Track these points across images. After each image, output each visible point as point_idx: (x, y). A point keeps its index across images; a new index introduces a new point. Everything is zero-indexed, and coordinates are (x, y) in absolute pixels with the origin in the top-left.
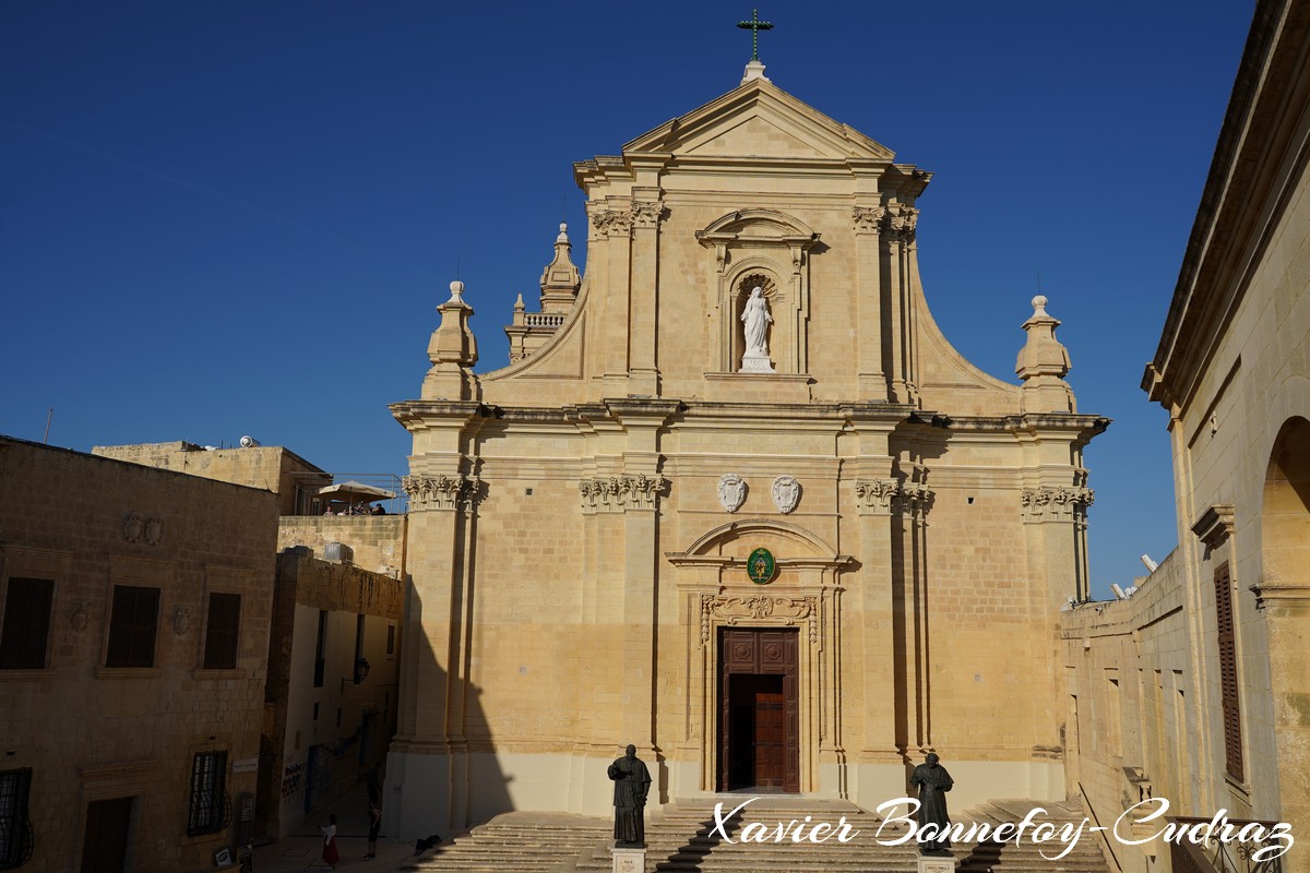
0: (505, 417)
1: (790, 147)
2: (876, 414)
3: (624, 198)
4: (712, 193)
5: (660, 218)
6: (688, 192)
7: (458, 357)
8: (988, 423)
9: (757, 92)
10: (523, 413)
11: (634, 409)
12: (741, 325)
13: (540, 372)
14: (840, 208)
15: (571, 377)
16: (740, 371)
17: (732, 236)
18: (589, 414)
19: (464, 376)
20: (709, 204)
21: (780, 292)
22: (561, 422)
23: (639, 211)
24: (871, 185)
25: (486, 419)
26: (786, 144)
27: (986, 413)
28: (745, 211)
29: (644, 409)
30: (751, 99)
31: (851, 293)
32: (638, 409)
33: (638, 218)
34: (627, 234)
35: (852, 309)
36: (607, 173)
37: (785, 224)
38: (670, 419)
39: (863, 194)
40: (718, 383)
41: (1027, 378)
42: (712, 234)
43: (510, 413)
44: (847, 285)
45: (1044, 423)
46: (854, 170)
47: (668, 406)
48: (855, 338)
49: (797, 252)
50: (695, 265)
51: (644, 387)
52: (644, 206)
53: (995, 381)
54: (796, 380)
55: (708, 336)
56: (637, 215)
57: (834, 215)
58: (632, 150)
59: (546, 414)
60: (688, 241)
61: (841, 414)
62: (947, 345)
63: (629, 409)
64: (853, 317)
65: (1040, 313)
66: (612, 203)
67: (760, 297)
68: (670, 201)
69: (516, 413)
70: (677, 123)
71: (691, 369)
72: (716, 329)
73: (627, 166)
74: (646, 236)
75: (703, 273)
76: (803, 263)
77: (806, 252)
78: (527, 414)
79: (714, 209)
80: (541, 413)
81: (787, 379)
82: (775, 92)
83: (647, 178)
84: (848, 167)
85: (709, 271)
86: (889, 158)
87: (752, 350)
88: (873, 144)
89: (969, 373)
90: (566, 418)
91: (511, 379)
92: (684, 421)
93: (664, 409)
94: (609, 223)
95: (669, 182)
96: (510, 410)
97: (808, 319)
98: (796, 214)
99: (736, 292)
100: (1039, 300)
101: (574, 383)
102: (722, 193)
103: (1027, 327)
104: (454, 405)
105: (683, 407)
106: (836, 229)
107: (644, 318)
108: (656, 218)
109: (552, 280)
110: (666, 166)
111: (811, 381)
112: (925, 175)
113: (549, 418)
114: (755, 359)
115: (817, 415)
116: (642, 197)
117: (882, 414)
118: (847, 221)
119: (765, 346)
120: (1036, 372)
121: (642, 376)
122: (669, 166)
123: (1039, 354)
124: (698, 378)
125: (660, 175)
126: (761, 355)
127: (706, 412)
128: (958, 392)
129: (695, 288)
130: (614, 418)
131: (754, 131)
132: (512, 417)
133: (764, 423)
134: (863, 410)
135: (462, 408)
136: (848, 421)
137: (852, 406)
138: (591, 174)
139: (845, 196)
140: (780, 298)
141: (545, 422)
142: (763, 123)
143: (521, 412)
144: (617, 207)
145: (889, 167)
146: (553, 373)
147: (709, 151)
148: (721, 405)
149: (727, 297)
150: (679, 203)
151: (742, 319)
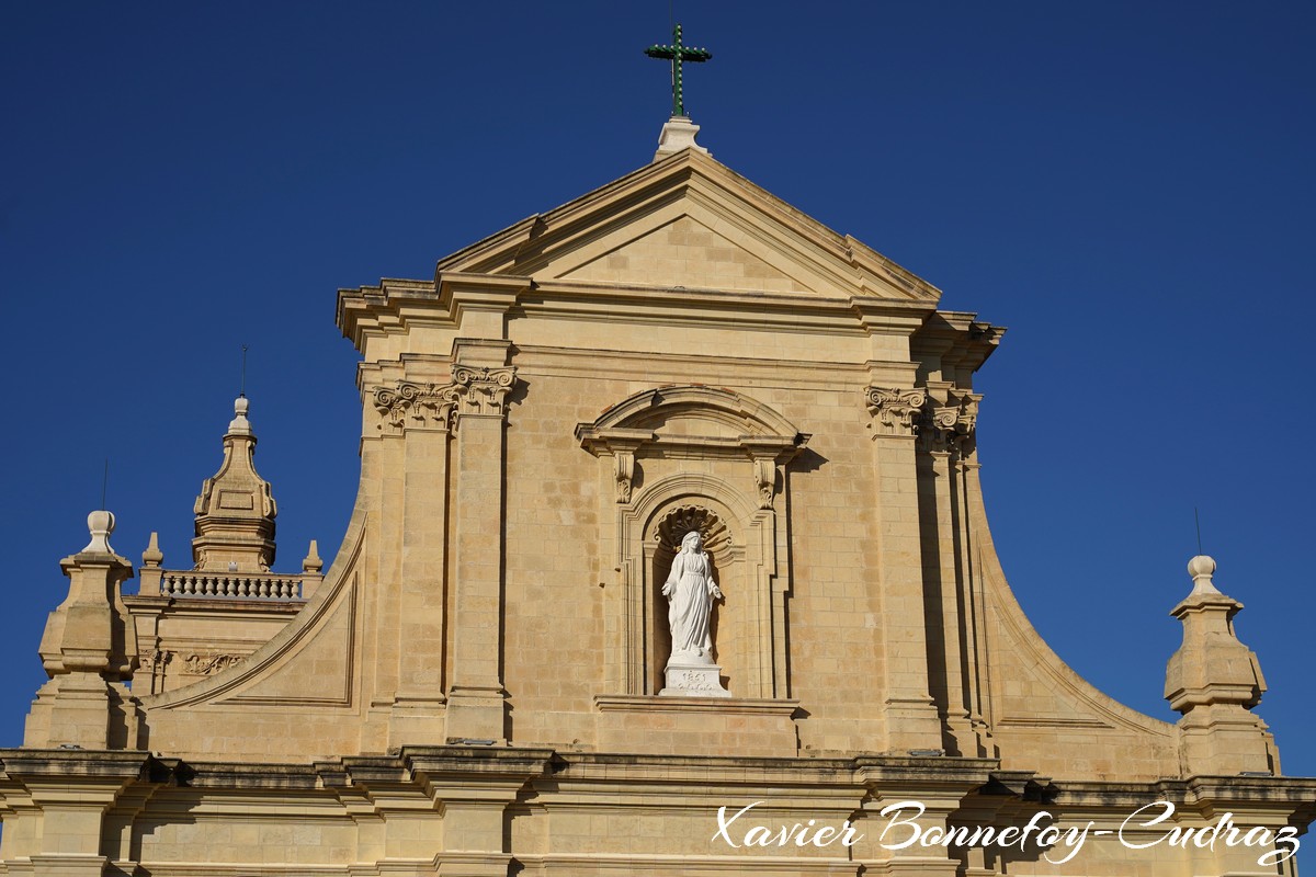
0: (196, 782)
1: (748, 274)
2: (924, 777)
3: (436, 359)
4: (605, 354)
5: (508, 398)
6: (561, 351)
7: (102, 660)
8: (1124, 793)
9: (688, 172)
10: (234, 775)
11: (462, 767)
12: (663, 604)
13: (266, 693)
14: (842, 387)
15: (328, 703)
16: (663, 693)
17: (646, 435)
18: (368, 776)
19: (114, 699)
20: (600, 374)
21: (737, 541)
22: (310, 792)
23: (468, 385)
24: (899, 348)
25: (156, 787)
26: (741, 268)
27: (1118, 776)
28: (669, 389)
29: (481, 767)
30: (675, 184)
31: (867, 546)
32: (469, 766)
33: (466, 397)
34: (442, 426)
35: (870, 577)
36: (404, 311)
37: (744, 415)
38: (531, 786)
39: (884, 364)
40: (623, 716)
41: (1186, 708)
42: (608, 431)
43: (205, 774)
44: (861, 531)
45: (1228, 795)
46: (867, 318)
47: (529, 761)
48: (877, 634)
49: (766, 468)
50: (575, 488)
51: (478, 724)
52: (479, 374)
53: (1130, 715)
54: (771, 711)
55: (601, 625)
56: (463, 392)
57: (831, 400)
58: (456, 270)
59: (280, 776)
60: (561, 443)
61: (859, 778)
62: (1041, 645)
63: (453, 766)
64: (872, 591)
65: (1204, 588)
66: (413, 367)
67: (697, 550)
68: (527, 366)
69: (219, 775)
70: (540, 224)
71: (569, 689)
72: (618, 610)
73: (444, 300)
74: (480, 432)
75: (590, 503)
76: (777, 488)
77: (782, 468)
78: (241, 776)
79: (608, 385)
80: (270, 775)
81: (754, 709)
82: (719, 173)
83: (482, 323)
84: (854, 314)
85: (601, 501)
86: (930, 299)
87: (685, 652)
88: (900, 273)
89: (1082, 700)
90: (319, 784)
91: (207, 706)
92: (556, 791)
93: (521, 768)
94: (406, 406)
95: (524, 331)
96: (207, 769)
97: (788, 595)
98: (764, 397)
99: (653, 542)
100: (1201, 563)
101: (333, 715)
102: (626, 355)
103: (1182, 613)
104: (95, 759)
105: (557, 762)
106: (836, 426)
107: (474, 590)
108: (499, 398)
109: (218, 507)
110: (519, 300)
111: (799, 714)
112: (991, 333)
113: (285, 784)
114: (689, 671)
115: (814, 778)
116: (474, 358)
117: (936, 777)
118: (855, 413)
119: (708, 645)
120: (1205, 698)
121: (475, 703)
122: (526, 301)
123: (1208, 665)
124: (582, 706)
125: (508, 317)
126: (703, 662)
127: (601, 773)
128: (1065, 736)
129: (576, 533)
130: (420, 785)
131: (681, 242)
132: (210, 782)
133: (711, 794)
134: (899, 769)
135: (111, 764)
136: (872, 790)
137: (879, 761)
138: (372, 312)
139: (852, 367)
140: (736, 554)
141: (277, 792)
142: (697, 229)
143: (229, 772)
144: (421, 374)
145: (929, 316)
146: (294, 694)
147: (598, 275)
148: (631, 760)
149: (636, 552)
150: (544, 372)
151: (665, 593)
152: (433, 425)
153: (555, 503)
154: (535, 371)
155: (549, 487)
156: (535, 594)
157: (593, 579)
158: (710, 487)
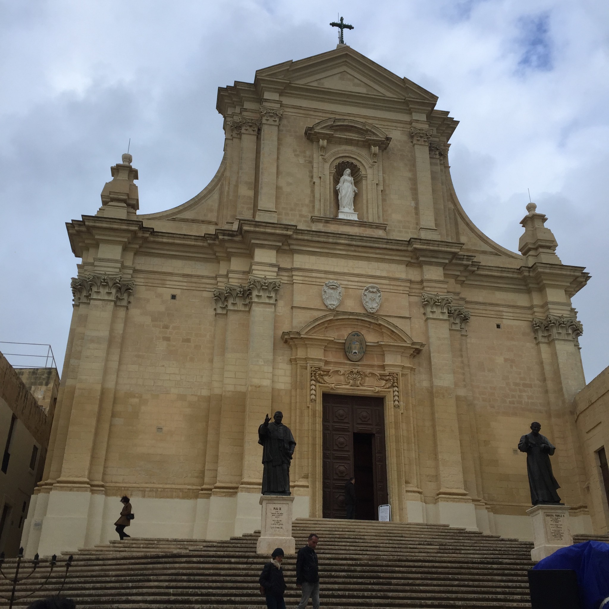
2: (436, 248)
3: (254, 111)
4: (316, 110)
5: (281, 120)
6: (300, 108)
7: (125, 197)
9: (346, 55)
10: (174, 238)
11: (262, 230)
13: (187, 217)
14: (401, 129)
15: (210, 223)
17: (331, 132)
18: (225, 237)
21: (364, 174)
22: (202, 248)
23: (266, 114)
24: (422, 117)
28: (339, 120)
29: (269, 231)
30: (342, 59)
31: (413, 180)
32: (264, 230)
33: (265, 118)
34: (255, 133)
35: (414, 190)
36: (242, 95)
37: (367, 130)
39: (417, 121)
40: (321, 225)
41: (528, 251)
42: (319, 129)
46: (411, 106)
47: (287, 229)
48: (415, 207)
49: (375, 149)
50: (304, 152)
52: (270, 110)
54: (377, 227)
56: (264, 116)
57: (398, 133)
58: (263, 75)
59: (191, 240)
60: (299, 137)
61: (410, 249)
63: (258, 229)
64: (413, 195)
66: (245, 114)
67: (350, 175)
68: (287, 112)
70: (293, 65)
71: (301, 215)
72: (320, 190)
73: (257, 89)
74: (270, 130)
75: (310, 157)
76: (379, 157)
77: (380, 151)
78: (177, 238)
80: (187, 239)
81: (370, 226)
83: (272, 96)
84: (406, 104)
85: (314, 156)
87: (345, 208)
89: (490, 245)
91: (164, 220)
92: (297, 245)
93: (283, 232)
94: (242, 126)
96: (164, 235)
97: (383, 191)
99: (333, 171)
101: (212, 227)
102: (323, 111)
104: (121, 222)
105: (297, 233)
106: (400, 141)
108: (278, 119)
111: (387, 229)
113: (193, 243)
115: (394, 247)
116: (268, 106)
117: (440, 249)
118: (407, 137)
119: (353, 207)
121: (266, 215)
122: (287, 90)
123: (536, 234)
124: (306, 221)
125: (280, 95)
126: (351, 211)
127: (313, 239)
128: (483, 256)
129: (304, 166)
134: (426, 244)
135: (127, 225)
136: (415, 254)
137: (419, 240)
139: (405, 122)
140: (363, 177)
141: (190, 246)
142: (349, 76)
143: (172, 237)
144: (248, 116)
146: (197, 219)
149: (327, 172)
150: (294, 114)
151: (337, 189)
152: (252, 132)
153: (297, 156)
154: (290, 114)
155: (295, 151)
156: (289, 184)
157: (311, 181)
158: (354, 154)
